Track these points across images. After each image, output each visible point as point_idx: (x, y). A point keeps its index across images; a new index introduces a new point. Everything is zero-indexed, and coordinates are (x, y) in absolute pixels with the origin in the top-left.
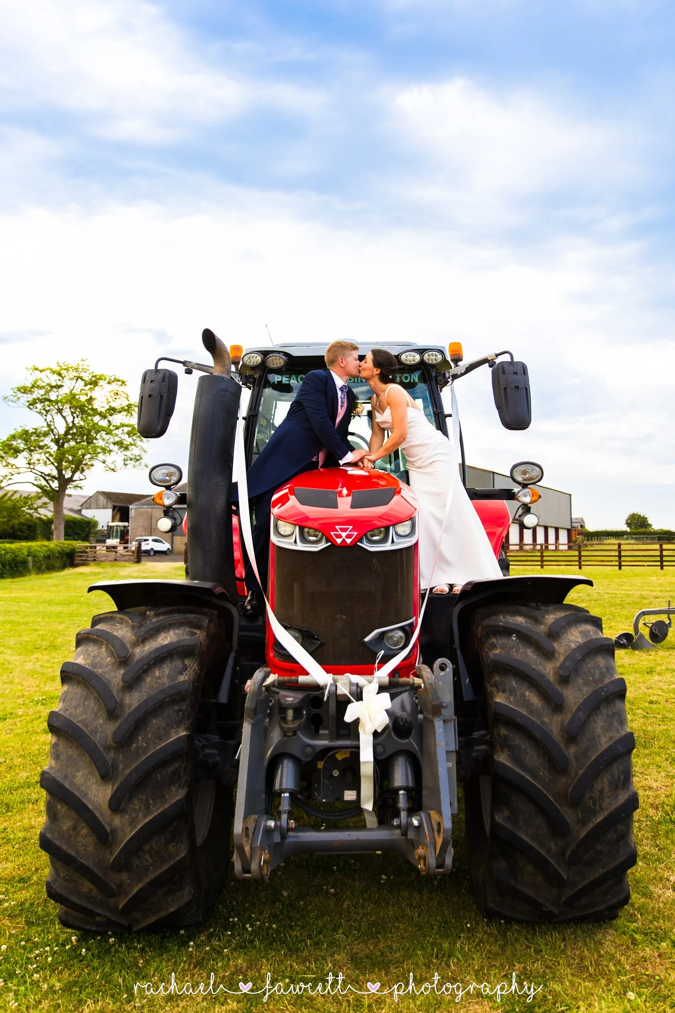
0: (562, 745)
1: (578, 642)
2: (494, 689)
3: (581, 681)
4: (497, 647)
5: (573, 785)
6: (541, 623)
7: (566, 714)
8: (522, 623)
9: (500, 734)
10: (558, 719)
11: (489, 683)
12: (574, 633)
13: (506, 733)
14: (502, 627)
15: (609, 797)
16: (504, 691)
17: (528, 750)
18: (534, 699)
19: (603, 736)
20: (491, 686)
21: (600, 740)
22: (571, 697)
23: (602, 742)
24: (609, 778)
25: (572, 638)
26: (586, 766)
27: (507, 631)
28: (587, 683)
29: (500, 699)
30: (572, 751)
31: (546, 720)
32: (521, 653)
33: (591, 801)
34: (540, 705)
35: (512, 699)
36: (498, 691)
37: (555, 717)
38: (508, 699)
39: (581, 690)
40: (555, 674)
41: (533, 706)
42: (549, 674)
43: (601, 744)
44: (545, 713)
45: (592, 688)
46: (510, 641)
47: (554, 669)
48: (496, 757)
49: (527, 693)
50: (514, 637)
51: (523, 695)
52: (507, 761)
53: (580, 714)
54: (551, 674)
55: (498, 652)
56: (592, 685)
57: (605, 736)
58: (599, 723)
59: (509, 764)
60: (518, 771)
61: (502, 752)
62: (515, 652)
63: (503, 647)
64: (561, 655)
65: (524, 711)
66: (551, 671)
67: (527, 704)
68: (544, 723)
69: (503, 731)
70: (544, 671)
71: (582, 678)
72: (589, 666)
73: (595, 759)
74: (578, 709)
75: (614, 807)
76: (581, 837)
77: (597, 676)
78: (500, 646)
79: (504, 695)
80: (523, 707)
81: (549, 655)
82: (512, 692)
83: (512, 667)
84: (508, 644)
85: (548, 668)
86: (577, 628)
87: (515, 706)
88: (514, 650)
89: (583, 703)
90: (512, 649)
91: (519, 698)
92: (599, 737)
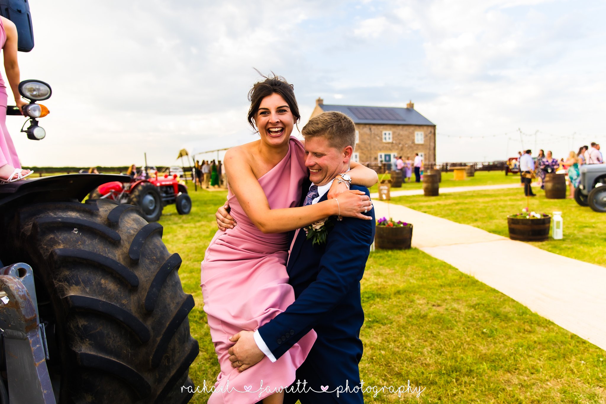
0: (141, 320)
1: (135, 229)
2: (65, 285)
3: (147, 261)
4: (59, 243)
5: (153, 353)
6: (97, 215)
7: (141, 293)
8: (78, 217)
9: (78, 326)
10: (134, 298)
11: (55, 279)
12: (129, 221)
13: (86, 323)
14: (60, 222)
15: (179, 352)
16: (77, 283)
17: (110, 333)
18: (110, 285)
19: (172, 303)
20: (60, 281)
21: (170, 308)
22: (142, 277)
23: (172, 308)
24: (179, 336)
25: (128, 226)
26: (163, 333)
27: (68, 226)
28: (152, 262)
29: (73, 292)
30: (149, 324)
31: (124, 302)
32: (88, 245)
33: (166, 360)
34: (117, 289)
35: (88, 290)
36: (70, 285)
37: (132, 297)
38: (84, 291)
39: (149, 269)
40: (124, 259)
41: (111, 292)
42: (119, 260)
43: (171, 311)
44: (122, 295)
45: (157, 266)
46: (72, 235)
47: (122, 254)
48: (77, 350)
49: (103, 281)
50: (76, 231)
51: (100, 284)
52: (90, 351)
53: (154, 289)
54: (121, 260)
55: (61, 247)
56: (157, 263)
57: (173, 303)
58: (168, 294)
59: (92, 353)
60: (103, 356)
61: (83, 343)
62: (81, 244)
63: (65, 241)
64: (125, 242)
65: (102, 299)
66: (121, 256)
67: (104, 291)
68: (123, 305)
69: (82, 322)
70: (114, 258)
71: (148, 259)
72: (150, 247)
73: (169, 325)
74: (152, 286)
75: (184, 358)
76: (158, 393)
77: (159, 255)
78: (63, 242)
79: (79, 287)
80: (100, 295)
81: (115, 242)
82: (87, 283)
83: (84, 259)
84: (71, 238)
85: (117, 255)
86: (129, 217)
87: (92, 296)
88: (80, 243)
89: (154, 280)
90: (78, 242)
91: (95, 287)
92: (169, 305)
